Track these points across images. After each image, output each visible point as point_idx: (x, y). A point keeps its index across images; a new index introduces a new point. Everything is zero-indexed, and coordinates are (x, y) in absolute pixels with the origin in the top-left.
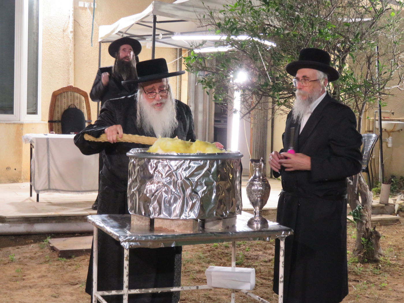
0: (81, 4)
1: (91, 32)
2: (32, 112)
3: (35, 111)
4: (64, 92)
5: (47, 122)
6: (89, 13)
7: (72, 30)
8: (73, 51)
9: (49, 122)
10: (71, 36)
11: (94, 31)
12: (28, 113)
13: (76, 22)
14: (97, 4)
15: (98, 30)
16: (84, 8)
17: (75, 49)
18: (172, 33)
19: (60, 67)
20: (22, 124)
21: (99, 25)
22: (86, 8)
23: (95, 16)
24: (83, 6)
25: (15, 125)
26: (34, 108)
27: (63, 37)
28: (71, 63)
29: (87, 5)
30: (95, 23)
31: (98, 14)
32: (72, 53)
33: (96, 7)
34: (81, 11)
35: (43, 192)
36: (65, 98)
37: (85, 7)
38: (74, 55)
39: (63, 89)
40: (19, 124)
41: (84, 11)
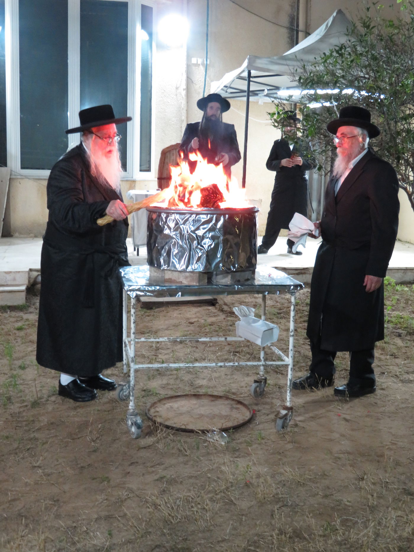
0: (194, 61)
1: (203, 89)
2: (146, 169)
3: (148, 169)
4: (173, 150)
5: (156, 179)
6: (202, 69)
7: (185, 87)
8: (185, 109)
9: (158, 179)
10: (184, 93)
11: (206, 88)
12: (141, 171)
13: (189, 80)
14: (210, 60)
15: (210, 86)
16: (197, 65)
17: (188, 106)
18: (278, 88)
19: (173, 124)
20: (134, 181)
21: (212, 81)
22: (199, 65)
23: (208, 72)
24: (196, 62)
25: (128, 182)
26: (148, 166)
27: (176, 95)
28: (183, 120)
29: (200, 61)
30: (207, 79)
31: (211, 71)
32: (185, 111)
33: (208, 63)
34: (194, 68)
35: (142, 246)
36: (173, 155)
37: (198, 63)
38: (187, 113)
39: (172, 146)
40: (132, 181)
41: (197, 68)
